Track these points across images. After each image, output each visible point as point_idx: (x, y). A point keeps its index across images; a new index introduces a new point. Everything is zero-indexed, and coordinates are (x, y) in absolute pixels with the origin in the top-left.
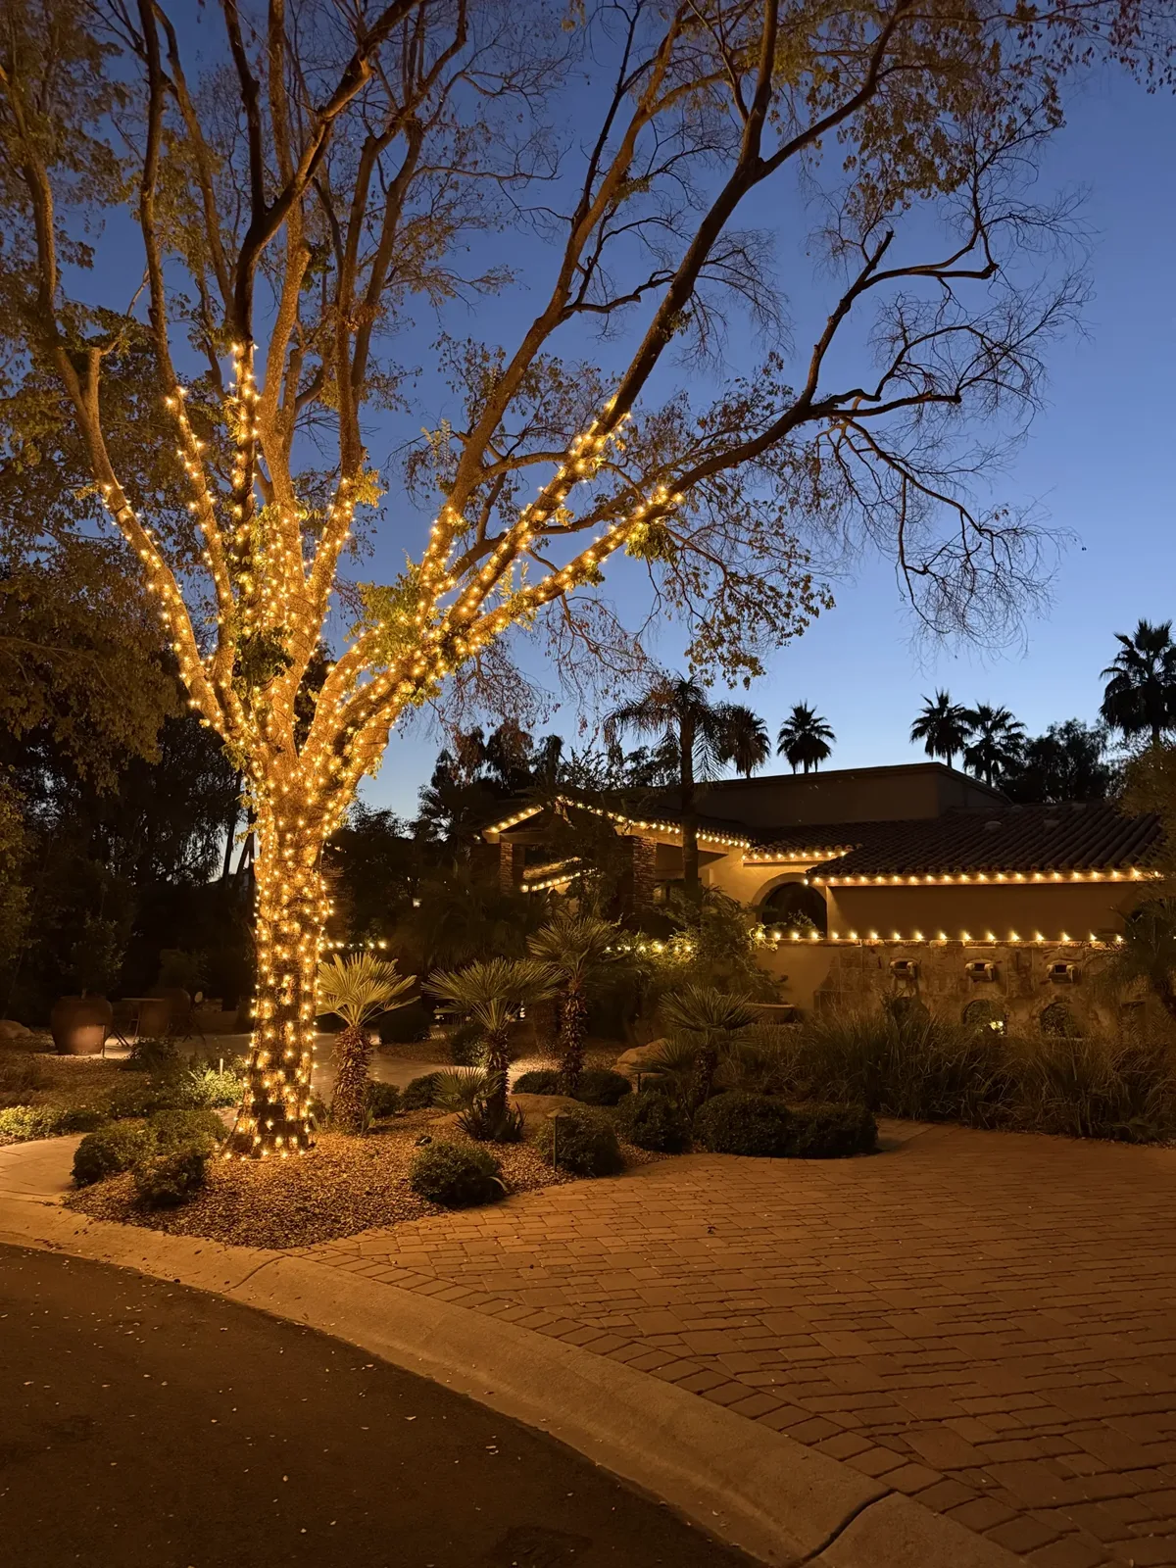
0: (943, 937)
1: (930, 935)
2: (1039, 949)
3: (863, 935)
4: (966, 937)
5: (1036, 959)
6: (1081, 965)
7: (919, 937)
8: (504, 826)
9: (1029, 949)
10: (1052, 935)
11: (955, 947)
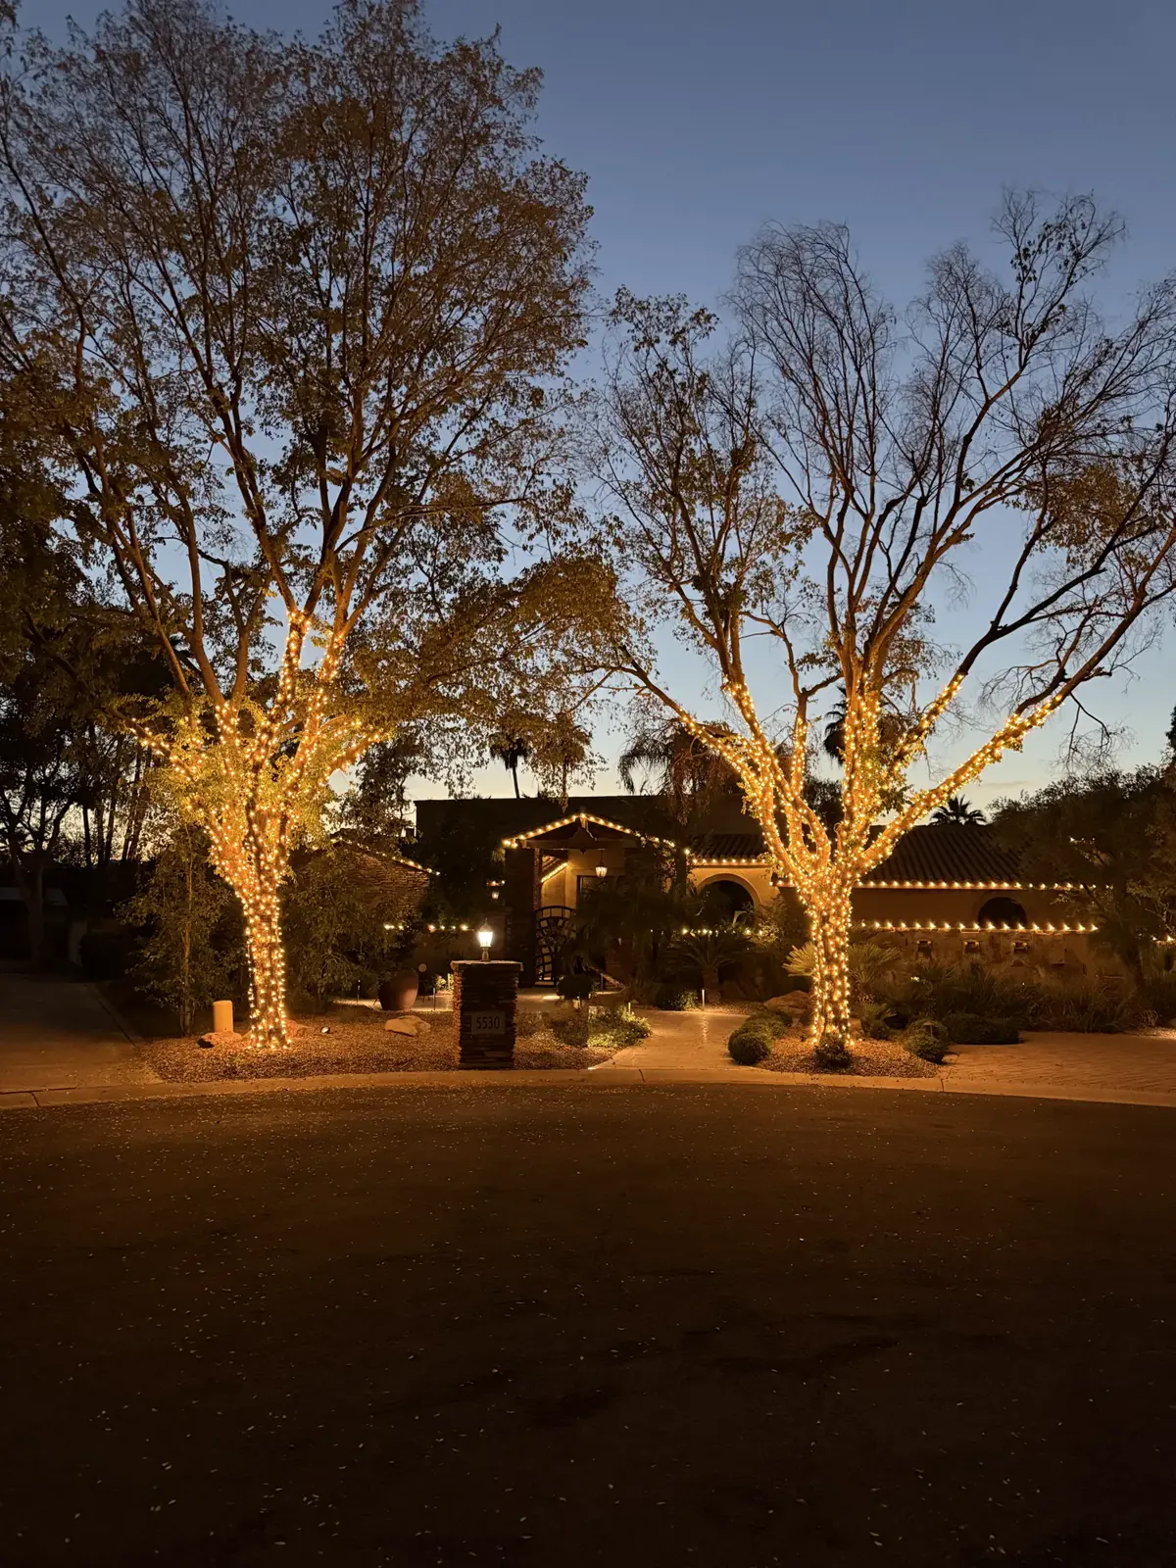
0: (947, 927)
1: (939, 924)
2: (1005, 934)
3: (896, 924)
4: (962, 927)
5: (1003, 941)
6: (1031, 943)
7: (932, 926)
8: (531, 834)
9: (1000, 934)
10: (1013, 926)
11: (955, 932)
